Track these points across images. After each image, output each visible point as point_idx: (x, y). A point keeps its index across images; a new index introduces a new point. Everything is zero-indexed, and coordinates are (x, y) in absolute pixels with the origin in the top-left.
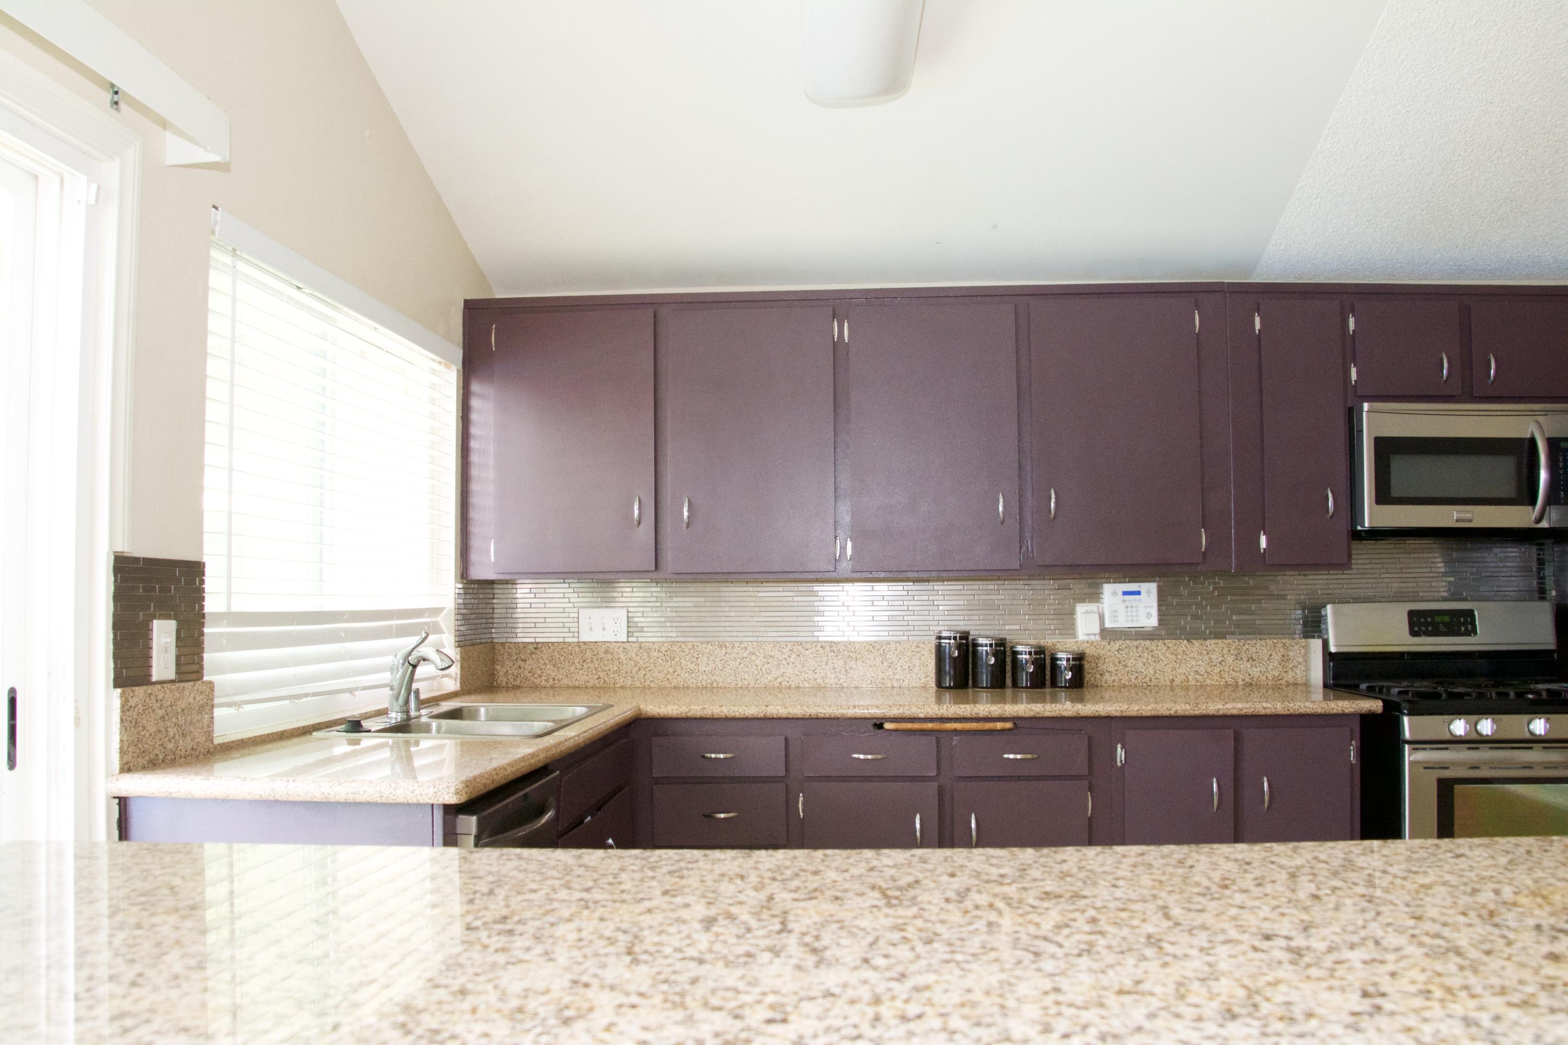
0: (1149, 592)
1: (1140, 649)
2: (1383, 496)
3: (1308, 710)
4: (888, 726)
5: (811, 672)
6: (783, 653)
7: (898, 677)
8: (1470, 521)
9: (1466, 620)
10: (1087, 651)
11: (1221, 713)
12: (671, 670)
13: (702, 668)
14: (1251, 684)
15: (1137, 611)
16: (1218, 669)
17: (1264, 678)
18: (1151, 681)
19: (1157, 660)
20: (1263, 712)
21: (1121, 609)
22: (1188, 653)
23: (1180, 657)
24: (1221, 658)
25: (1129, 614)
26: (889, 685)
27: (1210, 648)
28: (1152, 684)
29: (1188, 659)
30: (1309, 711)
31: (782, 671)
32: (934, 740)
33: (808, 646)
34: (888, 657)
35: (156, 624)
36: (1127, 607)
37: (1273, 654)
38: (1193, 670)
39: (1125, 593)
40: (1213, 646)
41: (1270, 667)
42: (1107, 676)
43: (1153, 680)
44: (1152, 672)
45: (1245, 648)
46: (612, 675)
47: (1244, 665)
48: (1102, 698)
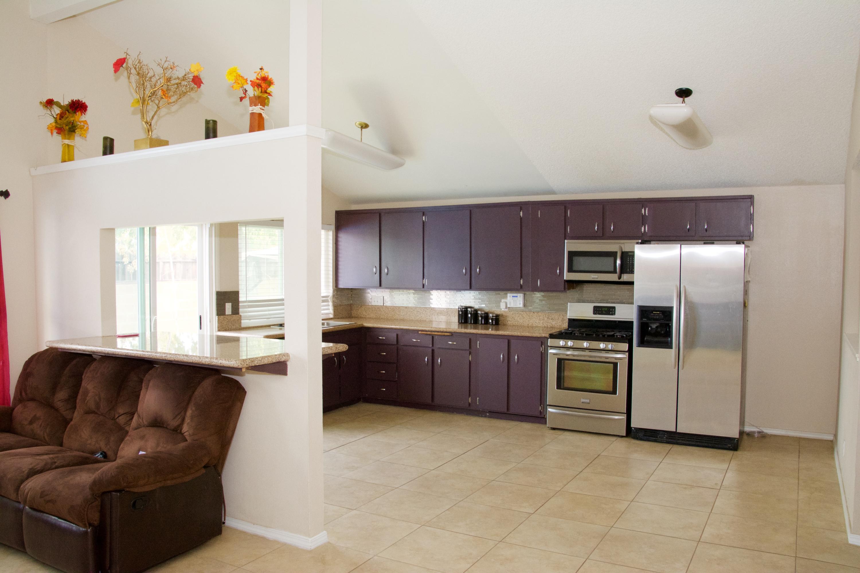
0: (520, 296)
1: (518, 314)
2: (570, 270)
4: (420, 332)
5: (429, 316)
6: (422, 311)
7: (450, 319)
8: (597, 278)
10: (502, 314)
11: (503, 334)
12: (394, 314)
13: (401, 314)
14: (552, 327)
15: (518, 302)
16: (542, 322)
17: (556, 325)
19: (524, 318)
20: (514, 335)
21: (512, 301)
22: (533, 316)
23: (530, 317)
24: (543, 318)
25: (515, 303)
26: (448, 322)
27: (540, 315)
28: (523, 326)
29: (533, 318)
30: (527, 335)
32: (431, 337)
33: (428, 309)
34: (448, 313)
35: (226, 304)
36: (514, 301)
37: (559, 318)
38: (534, 321)
39: (513, 297)
42: (509, 322)
43: (523, 324)
44: (522, 321)
45: (550, 315)
46: (379, 315)
47: (550, 321)
48: (507, 329)
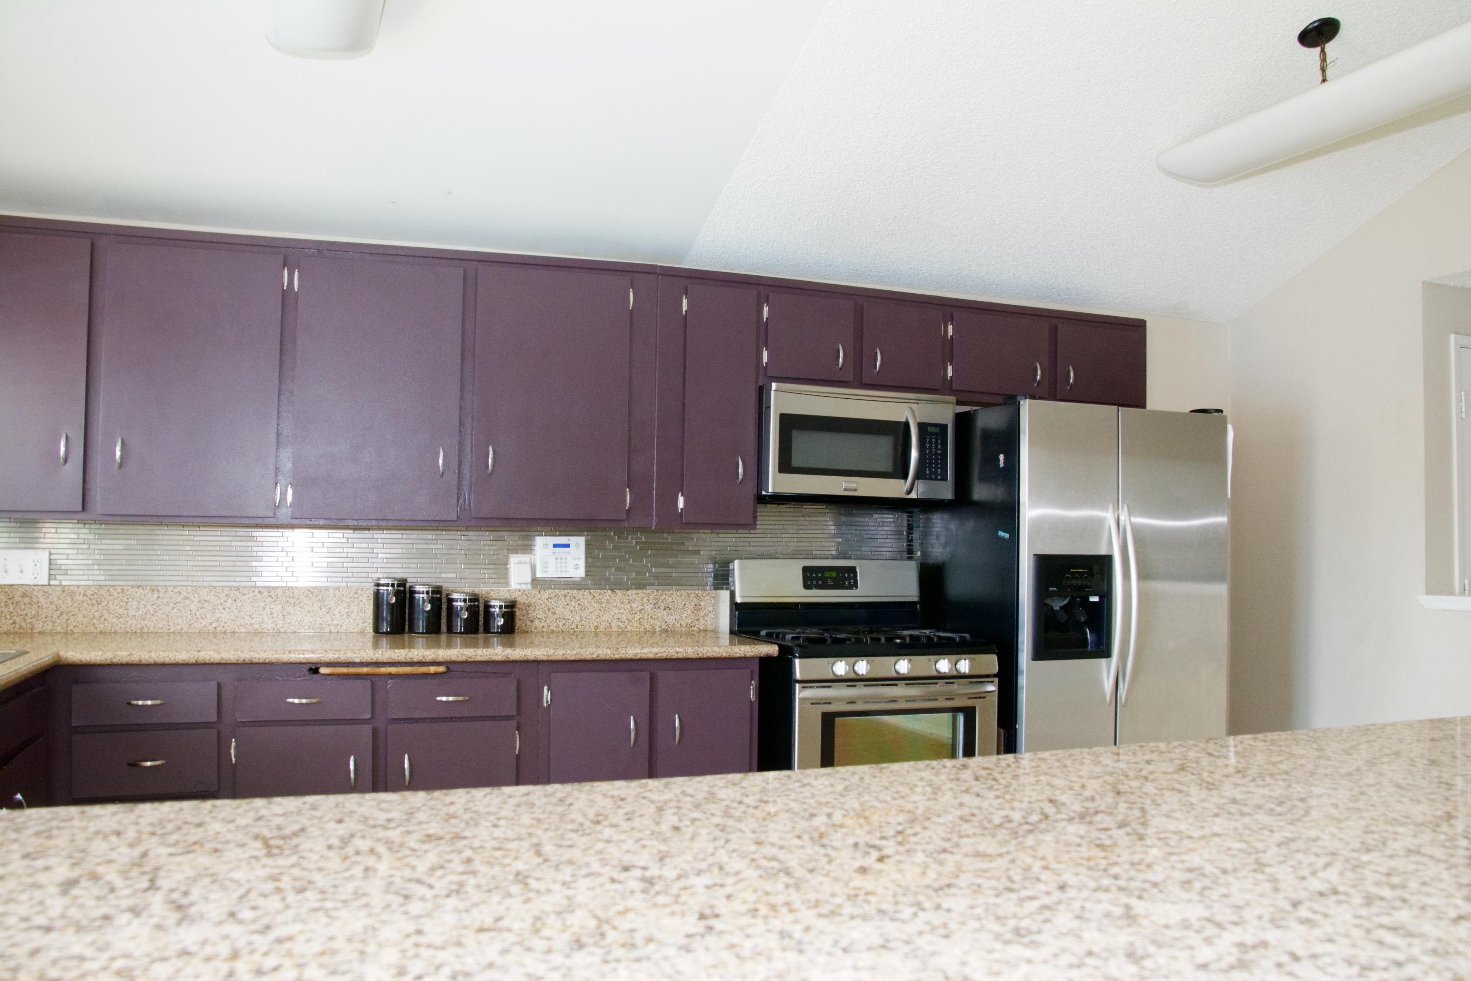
0: (577, 546)
1: (568, 598)
2: (785, 466)
3: (715, 654)
4: (323, 670)
5: (248, 617)
6: (219, 598)
7: (336, 622)
8: (855, 490)
9: (849, 576)
10: (519, 599)
11: (638, 657)
12: (97, 614)
13: (132, 612)
14: (667, 631)
15: (566, 563)
16: (638, 617)
17: (679, 625)
18: (577, 627)
19: (583, 608)
20: (676, 656)
21: (552, 560)
22: (612, 602)
23: (604, 605)
24: (641, 607)
25: (559, 565)
26: (327, 630)
27: (631, 598)
28: (578, 630)
29: (612, 608)
31: (217, 615)
32: (368, 683)
33: (245, 591)
34: (326, 603)
36: (557, 559)
37: (687, 603)
38: (616, 617)
39: (555, 546)
40: (634, 595)
41: (684, 615)
42: (537, 622)
43: (580, 627)
44: (578, 619)
45: (662, 598)
46: (30, 620)
47: (661, 614)
48: (531, 643)
